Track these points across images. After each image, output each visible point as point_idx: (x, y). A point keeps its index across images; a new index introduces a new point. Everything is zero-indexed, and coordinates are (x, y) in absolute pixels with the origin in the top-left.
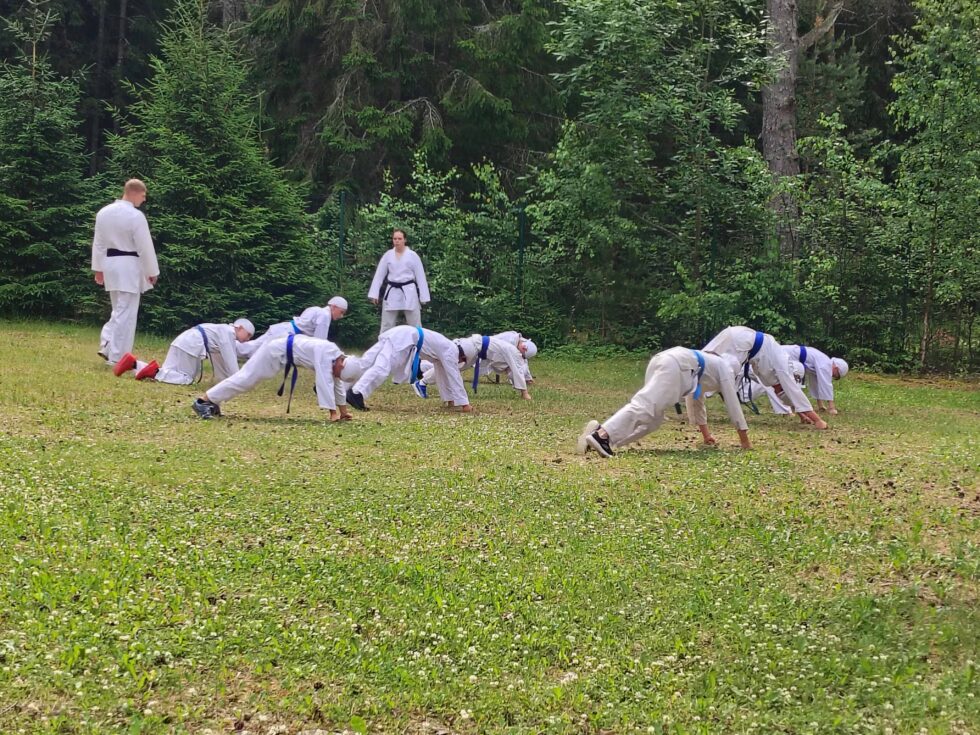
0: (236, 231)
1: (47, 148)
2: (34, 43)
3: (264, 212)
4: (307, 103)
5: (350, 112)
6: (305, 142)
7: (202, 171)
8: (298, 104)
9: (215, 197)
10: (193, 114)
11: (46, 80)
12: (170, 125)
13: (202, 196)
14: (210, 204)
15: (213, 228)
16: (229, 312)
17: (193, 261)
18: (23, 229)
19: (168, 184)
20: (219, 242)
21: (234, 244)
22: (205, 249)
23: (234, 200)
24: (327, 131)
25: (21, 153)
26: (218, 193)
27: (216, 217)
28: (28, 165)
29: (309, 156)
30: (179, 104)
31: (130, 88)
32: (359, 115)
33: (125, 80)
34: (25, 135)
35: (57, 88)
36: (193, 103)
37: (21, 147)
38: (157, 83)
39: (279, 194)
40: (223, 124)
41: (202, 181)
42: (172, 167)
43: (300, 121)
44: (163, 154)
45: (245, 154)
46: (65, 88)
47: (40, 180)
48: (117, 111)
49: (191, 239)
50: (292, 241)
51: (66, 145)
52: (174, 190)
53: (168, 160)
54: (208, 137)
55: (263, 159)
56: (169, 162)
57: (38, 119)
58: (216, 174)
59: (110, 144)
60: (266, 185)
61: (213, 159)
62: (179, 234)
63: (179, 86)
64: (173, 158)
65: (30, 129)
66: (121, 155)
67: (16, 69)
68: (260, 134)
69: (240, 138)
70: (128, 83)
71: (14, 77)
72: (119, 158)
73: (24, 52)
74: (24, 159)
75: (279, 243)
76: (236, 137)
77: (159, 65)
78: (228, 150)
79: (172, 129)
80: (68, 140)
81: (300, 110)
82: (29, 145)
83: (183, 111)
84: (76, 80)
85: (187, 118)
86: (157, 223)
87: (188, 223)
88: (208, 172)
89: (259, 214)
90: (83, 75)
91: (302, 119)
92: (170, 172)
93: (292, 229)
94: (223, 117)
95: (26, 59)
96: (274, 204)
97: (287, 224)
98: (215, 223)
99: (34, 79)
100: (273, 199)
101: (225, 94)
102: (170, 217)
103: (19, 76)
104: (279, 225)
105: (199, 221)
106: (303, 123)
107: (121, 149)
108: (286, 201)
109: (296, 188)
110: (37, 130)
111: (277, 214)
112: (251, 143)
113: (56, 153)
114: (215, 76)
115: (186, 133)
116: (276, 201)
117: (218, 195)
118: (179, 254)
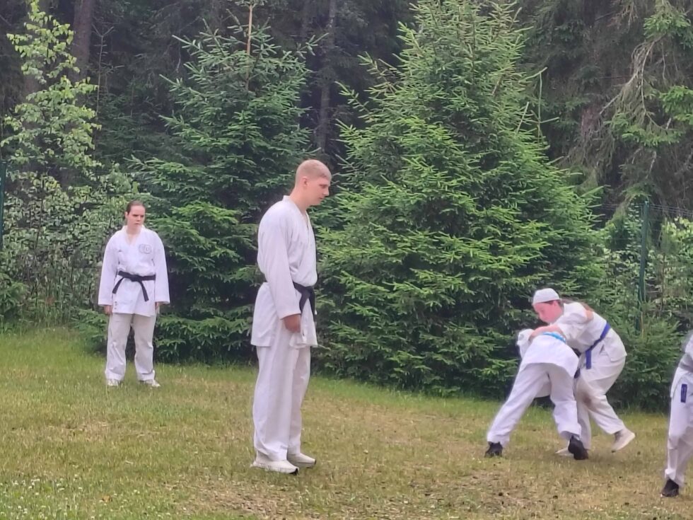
0: (505, 253)
1: (263, 144)
2: (251, 8)
3: (542, 229)
4: (592, 81)
5: (652, 93)
6: (586, 131)
7: (463, 174)
8: (579, 82)
9: (479, 209)
10: (453, 100)
11: (264, 56)
12: (423, 114)
13: (462, 208)
14: (475, 217)
15: (477, 250)
16: (494, 361)
17: (449, 292)
18: (230, 248)
19: (420, 191)
20: (483, 268)
21: (502, 271)
22: (465, 278)
23: (501, 212)
24: (618, 119)
25: (231, 148)
26: (482, 203)
27: (479, 235)
28: (240, 165)
29: (592, 152)
30: (436, 87)
31: (369, 67)
32: (663, 97)
33: (366, 56)
34: (236, 127)
35: (278, 66)
36: (454, 85)
37: (230, 142)
38: (407, 59)
39: (563, 204)
40: (492, 113)
41: (463, 188)
42: (426, 169)
43: (582, 104)
44: (413, 153)
45: (520, 152)
46: (287, 66)
47: (253, 185)
48: (354, 95)
49: (448, 263)
50: (578, 267)
51: (287, 140)
52: (427, 199)
53: (419, 160)
54: (471, 130)
55: (542, 159)
56: (421, 163)
57: (253, 107)
58: (481, 178)
59: (344, 138)
60: (545, 192)
61: (477, 158)
62: (432, 258)
63: (436, 63)
64: (426, 158)
65: (244, 119)
66: (358, 152)
67: (226, 42)
68: (539, 126)
69: (513, 131)
70: (369, 60)
71: (225, 53)
72: (354, 156)
73: (238, 21)
74: (233, 158)
75: (560, 270)
76: (508, 130)
77: (411, 36)
78: (497, 146)
79: (426, 120)
80: (288, 133)
81: (582, 89)
82: (241, 139)
83: (441, 96)
84: (302, 55)
85: (446, 104)
86: (404, 242)
87: (443, 243)
88: (471, 177)
89: (536, 231)
90: (311, 49)
91: (585, 102)
92: (422, 176)
93: (577, 250)
94: (493, 104)
95: (241, 29)
96: (555, 217)
97: (572, 244)
98: (479, 243)
99: (248, 53)
100: (554, 212)
101: (496, 74)
102: (420, 235)
103: (230, 50)
104: (562, 247)
105: (457, 240)
106: (585, 107)
107: (357, 145)
108: (571, 214)
109: (583, 196)
110: (252, 121)
111: (560, 231)
112: (528, 137)
113: (274, 150)
114: (483, 51)
115: (444, 124)
116: (558, 214)
117: (483, 205)
118: (431, 283)
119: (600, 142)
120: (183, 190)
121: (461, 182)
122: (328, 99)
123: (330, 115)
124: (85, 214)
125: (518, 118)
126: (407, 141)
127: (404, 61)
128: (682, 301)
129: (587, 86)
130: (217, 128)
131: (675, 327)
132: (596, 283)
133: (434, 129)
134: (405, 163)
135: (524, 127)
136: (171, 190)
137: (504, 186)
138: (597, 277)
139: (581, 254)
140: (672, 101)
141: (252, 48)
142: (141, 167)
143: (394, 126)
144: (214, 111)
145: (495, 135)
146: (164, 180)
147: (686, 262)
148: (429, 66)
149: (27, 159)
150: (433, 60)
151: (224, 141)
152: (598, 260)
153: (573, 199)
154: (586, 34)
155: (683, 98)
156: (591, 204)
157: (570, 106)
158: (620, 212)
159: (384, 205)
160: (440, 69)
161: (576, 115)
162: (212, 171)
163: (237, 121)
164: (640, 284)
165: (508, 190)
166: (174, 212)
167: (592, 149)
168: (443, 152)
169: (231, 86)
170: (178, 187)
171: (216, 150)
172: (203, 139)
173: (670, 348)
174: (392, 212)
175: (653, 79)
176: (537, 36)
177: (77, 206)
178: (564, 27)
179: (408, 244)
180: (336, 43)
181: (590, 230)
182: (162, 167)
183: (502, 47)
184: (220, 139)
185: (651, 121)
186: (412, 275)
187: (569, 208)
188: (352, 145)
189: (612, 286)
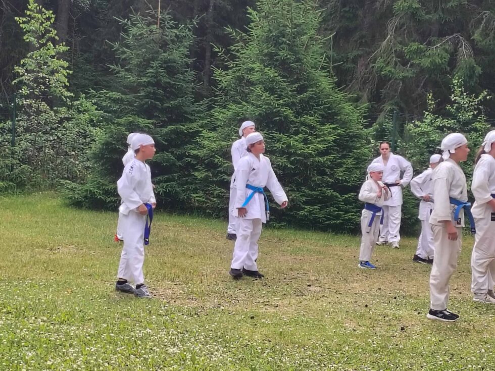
0: (312, 143)
1: (168, 80)
3: (333, 129)
4: (364, 41)
5: (399, 47)
6: (361, 70)
7: (286, 97)
8: (356, 41)
9: (295, 117)
10: (280, 53)
11: (168, 28)
12: (262, 61)
13: (286, 117)
14: (293, 122)
16: (306, 207)
17: (279, 167)
19: (261, 107)
20: (299, 152)
21: (310, 154)
22: (288, 158)
23: (310, 119)
24: (379, 63)
25: (149, 83)
26: (298, 114)
27: (296, 133)
28: (154, 93)
29: (364, 83)
30: (269, 45)
31: (231, 33)
32: (405, 49)
33: (228, 28)
34: (151, 71)
35: (176, 34)
36: (280, 44)
37: (149, 79)
38: (252, 29)
39: (346, 114)
40: (303, 60)
41: (287, 105)
42: (264, 94)
43: (358, 55)
44: (256, 84)
45: (320, 83)
46: (181, 33)
47: (162, 105)
48: (221, 51)
49: (278, 150)
50: (355, 151)
51: (182, 78)
52: (265, 112)
53: (260, 89)
54: (291, 70)
55: (333, 87)
56: (261, 91)
57: (162, 59)
58: (297, 99)
59: (216, 76)
60: (335, 107)
61: (295, 87)
62: (268, 146)
63: (270, 31)
64: (264, 87)
65: (156, 66)
66: (224, 85)
67: (145, 20)
68: (331, 68)
69: (316, 70)
70: (230, 30)
71: (145, 27)
72: (222, 87)
73: (151, 7)
74: (150, 89)
75: (345, 153)
76: (313, 70)
77: (254, 15)
78: (307, 80)
79: (264, 65)
80: (183, 74)
81: (358, 46)
82: (154, 78)
83: (273, 50)
84: (190, 27)
85: (276, 55)
87: (275, 138)
88: (291, 98)
89: (329, 130)
90: (195, 23)
91: (359, 53)
92: (262, 98)
93: (354, 141)
94: (303, 55)
95: (154, 12)
96: (341, 122)
97: (351, 137)
98: (296, 137)
99: (158, 27)
100: (341, 118)
101: (305, 37)
103: (148, 25)
104: (346, 139)
105: (283, 136)
106: (360, 56)
107: (223, 81)
108: (350, 120)
109: (358, 108)
110: (161, 67)
111: (344, 130)
112: (325, 74)
113: (175, 84)
114: (298, 23)
115: (275, 68)
116: (343, 120)
119: (369, 77)
120: (121, 108)
121: (285, 101)
122: (210, 54)
123: (211, 63)
124: (64, 124)
125: (319, 63)
126: (253, 77)
127: (250, 30)
129: (361, 44)
130: (140, 72)
132: (365, 160)
133: (269, 70)
134: (252, 90)
135: (322, 68)
136: (114, 109)
137: (311, 103)
139: (358, 143)
140: (410, 51)
141: (161, 24)
142: (96, 95)
143: (245, 69)
144: (139, 61)
145: (305, 73)
146: (109, 103)
147: (419, 147)
148: (265, 32)
149: (28, 92)
150: (268, 29)
152: (368, 147)
153: (352, 111)
154: (360, 13)
155: (417, 50)
156: (363, 113)
157: (351, 56)
158: (381, 118)
159: (240, 116)
160: (272, 34)
162: (138, 97)
163: (152, 67)
165: (313, 106)
166: (115, 122)
167: (364, 81)
168: (274, 84)
169: (149, 46)
170: (118, 107)
171: (140, 85)
172: (132, 78)
176: (331, 14)
177: (59, 119)
180: (214, 20)
181: (363, 129)
182: (108, 95)
183: (308, 21)
184: (143, 78)
187: (350, 115)
188: (221, 80)
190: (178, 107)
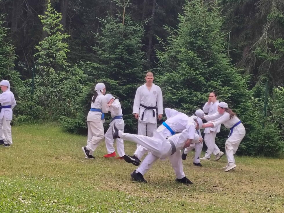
1: (128, 57)
2: (124, 8)
3: (229, 90)
4: (248, 36)
5: (270, 41)
6: (245, 55)
7: (201, 69)
8: (243, 37)
10: (197, 42)
11: (129, 25)
12: (186, 47)
13: (200, 81)
14: (204, 85)
15: (205, 97)
19: (185, 75)
23: (214, 83)
24: (257, 51)
25: (116, 58)
26: (207, 80)
28: (119, 64)
29: (248, 62)
30: (191, 37)
31: (168, 29)
32: (274, 43)
33: (166, 25)
34: (118, 51)
35: (134, 29)
36: (198, 37)
37: (116, 56)
38: (181, 27)
39: (237, 81)
40: (212, 47)
41: (200, 74)
42: (187, 67)
43: (244, 45)
44: (182, 61)
45: (221, 61)
46: (137, 29)
47: (124, 72)
48: (161, 40)
49: (194, 102)
50: (242, 104)
51: (137, 56)
52: (187, 78)
53: (185, 64)
54: (204, 53)
55: (229, 64)
56: (185, 65)
57: (125, 44)
58: (207, 71)
59: (157, 55)
60: (230, 76)
61: (206, 63)
62: (189, 99)
63: (191, 29)
64: (187, 63)
65: (121, 48)
66: (162, 61)
67: (116, 20)
68: (228, 52)
69: (219, 53)
70: (167, 27)
71: (115, 24)
72: (161, 62)
73: (119, 12)
74: (117, 62)
75: (235, 105)
76: (217, 53)
77: (182, 18)
78: (213, 59)
79: (187, 49)
80: (137, 53)
81: (244, 39)
82: (120, 55)
83: (193, 40)
84: (142, 25)
85: (195, 44)
86: (179, 93)
87: (193, 94)
88: (203, 70)
89: (226, 90)
90: (146, 23)
91: (245, 44)
92: (186, 69)
93: (241, 98)
94: (212, 43)
95: (121, 15)
96: (234, 86)
97: (240, 95)
98: (206, 94)
99: (123, 24)
100: (233, 83)
101: (213, 33)
102: (185, 91)
103: (117, 23)
104: (236, 96)
105: (198, 93)
106: (245, 46)
107: (162, 58)
108: (240, 84)
109: (244, 78)
110: (124, 49)
111: (235, 90)
112: (224, 56)
113: (132, 59)
114: (209, 24)
115: (194, 51)
116: (235, 84)
117: (208, 81)
118: (189, 108)
119: (251, 59)
120: (99, 73)
121: (200, 72)
122: (151, 42)
123: (152, 47)
124: (63, 82)
125: (221, 49)
126: (180, 57)
127: (180, 27)
128: (280, 117)
129: (246, 38)
130: (111, 51)
131: (277, 126)
132: (248, 109)
133: (190, 52)
134: (179, 65)
135: (223, 52)
136: (94, 73)
137: (215, 74)
138: (249, 107)
139: (244, 99)
140: (277, 44)
141: (125, 22)
142: (84, 65)
143: (175, 51)
144: (111, 45)
145: (212, 55)
146: (92, 69)
147: (281, 103)
148: (189, 29)
149: (43, 61)
150: (190, 27)
151: (114, 56)
152: (249, 101)
153: (241, 79)
154: (246, 19)
155: (282, 43)
156: (247, 81)
157: (240, 45)
158: (257, 85)
159: (171, 80)
160: (193, 31)
161: (242, 48)
162: (109, 67)
163: (119, 49)
164: (265, 110)
165: (217, 75)
166: (95, 81)
167: (248, 61)
168: (194, 61)
169: (116, 36)
170: (97, 72)
171: (111, 59)
172: (106, 55)
173: (275, 134)
174: (175, 82)
175: (270, 36)
176: (228, 20)
177: (61, 79)
178: (238, 17)
179: (180, 94)
180: (155, 21)
181: (247, 91)
182: (91, 65)
183: (216, 23)
184: (113, 55)
185: (270, 51)
186: (181, 106)
187: (239, 82)
188: (160, 58)
189: (254, 111)
190: (134, 73)
